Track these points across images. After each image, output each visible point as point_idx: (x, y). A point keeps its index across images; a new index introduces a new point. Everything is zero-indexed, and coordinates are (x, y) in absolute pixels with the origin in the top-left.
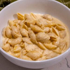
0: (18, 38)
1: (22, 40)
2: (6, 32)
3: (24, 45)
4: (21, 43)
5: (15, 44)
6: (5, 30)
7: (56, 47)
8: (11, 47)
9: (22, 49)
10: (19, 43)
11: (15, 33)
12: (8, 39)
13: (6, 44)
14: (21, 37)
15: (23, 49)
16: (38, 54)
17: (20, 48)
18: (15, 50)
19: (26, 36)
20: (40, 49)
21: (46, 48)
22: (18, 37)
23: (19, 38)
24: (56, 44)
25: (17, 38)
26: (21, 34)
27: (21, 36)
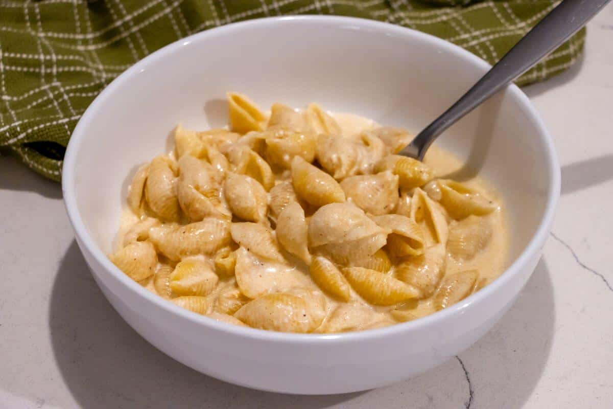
0: (205, 219)
1: (230, 234)
2: (148, 182)
3: (234, 263)
4: (219, 248)
5: (184, 253)
6: (143, 176)
7: (414, 292)
8: (159, 266)
9: (217, 284)
10: (210, 247)
11: (194, 191)
12: (152, 221)
13: (135, 241)
14: (225, 217)
15: (222, 284)
16: (304, 312)
17: (212, 276)
18: (177, 278)
19: (255, 217)
20: (318, 293)
21: (353, 295)
22: (209, 215)
23: (215, 220)
24: (415, 280)
25: (200, 219)
26: (228, 200)
27: (229, 214)
